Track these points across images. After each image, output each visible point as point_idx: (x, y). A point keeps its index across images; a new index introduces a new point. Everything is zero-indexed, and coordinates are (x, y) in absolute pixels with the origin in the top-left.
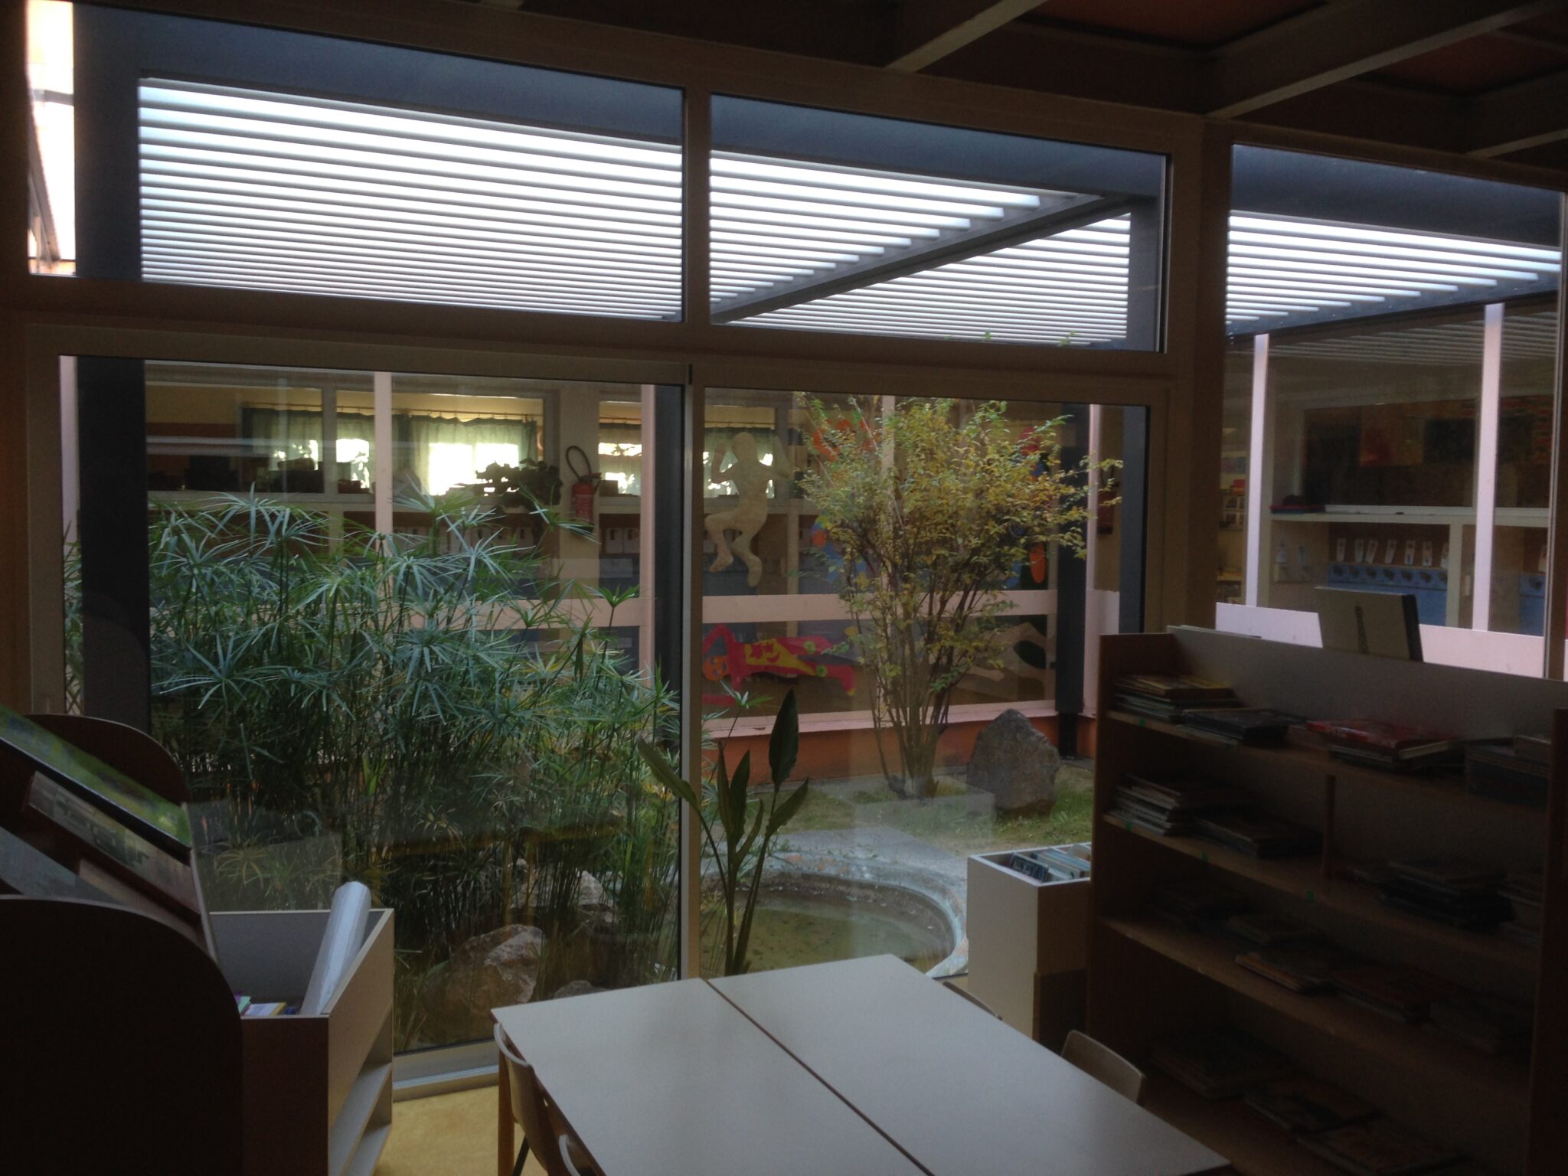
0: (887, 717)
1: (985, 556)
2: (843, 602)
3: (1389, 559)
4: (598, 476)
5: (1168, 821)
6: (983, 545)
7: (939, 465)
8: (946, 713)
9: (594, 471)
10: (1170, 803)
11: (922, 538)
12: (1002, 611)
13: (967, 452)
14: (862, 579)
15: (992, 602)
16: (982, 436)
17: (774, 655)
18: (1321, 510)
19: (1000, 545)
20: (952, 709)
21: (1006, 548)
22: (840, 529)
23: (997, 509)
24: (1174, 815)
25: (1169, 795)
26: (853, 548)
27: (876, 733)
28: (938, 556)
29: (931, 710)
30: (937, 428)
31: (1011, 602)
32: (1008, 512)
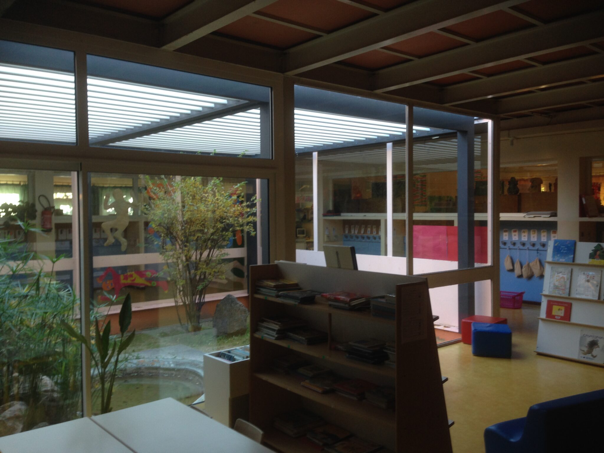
0: (180, 301)
1: (216, 236)
2: (161, 256)
3: (362, 232)
4: (54, 207)
5: (276, 334)
6: (215, 232)
7: (197, 201)
8: (204, 298)
9: (51, 205)
10: (277, 327)
11: (192, 229)
12: (224, 256)
13: (208, 196)
14: (169, 246)
15: (220, 253)
16: (214, 189)
17: (133, 278)
18: (339, 215)
19: (222, 231)
20: (206, 296)
21: (224, 233)
22: (158, 227)
23: (220, 218)
24: (279, 332)
25: (277, 324)
26: (164, 234)
27: (176, 307)
28: (198, 237)
29: (198, 297)
30: (196, 186)
31: (227, 253)
32: (225, 219)
